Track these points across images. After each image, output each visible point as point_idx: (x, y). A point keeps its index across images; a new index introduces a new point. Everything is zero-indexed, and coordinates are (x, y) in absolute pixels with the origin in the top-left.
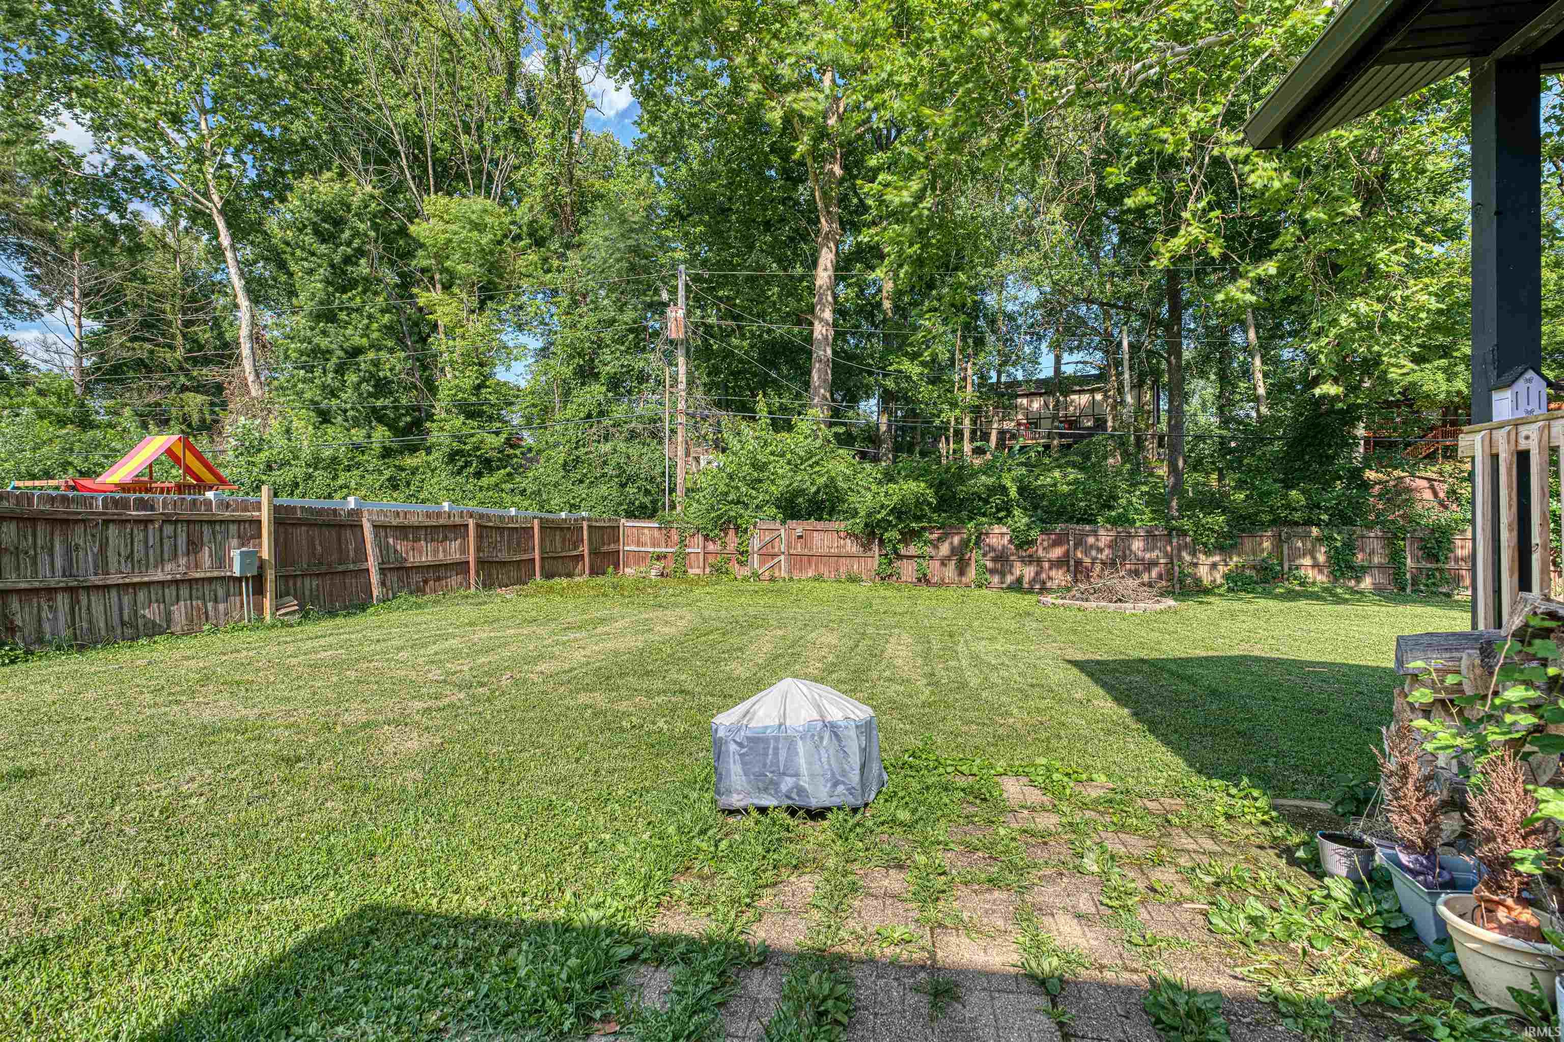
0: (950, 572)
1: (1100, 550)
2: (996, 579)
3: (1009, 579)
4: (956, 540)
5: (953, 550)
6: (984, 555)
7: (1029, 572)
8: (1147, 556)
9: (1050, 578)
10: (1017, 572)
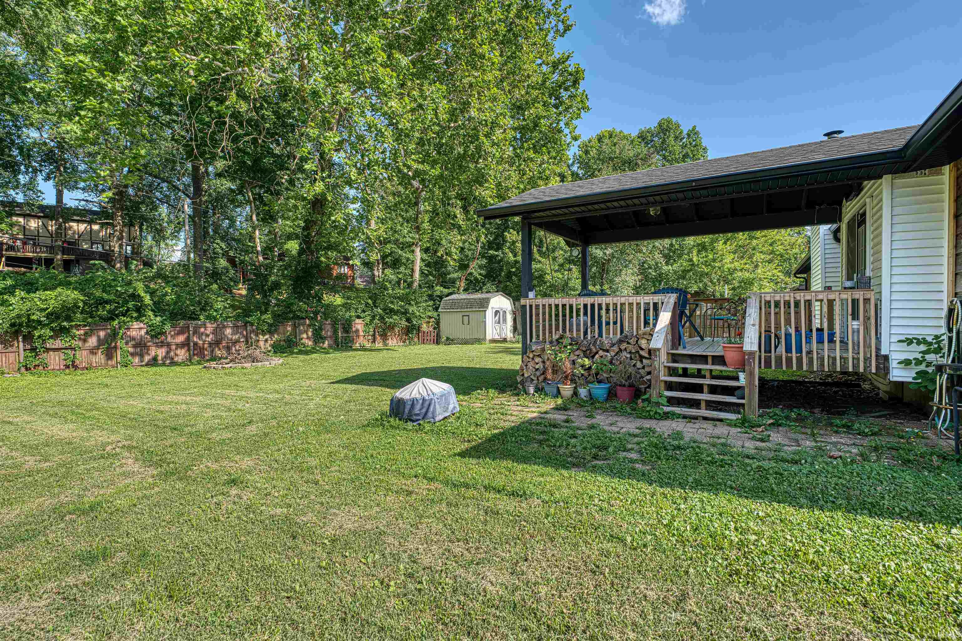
0: (100, 357)
1: (207, 336)
2: (137, 360)
3: (147, 358)
4: (102, 334)
5: (101, 342)
6: (127, 343)
7: (161, 352)
8: (234, 338)
9: (176, 355)
10: (153, 353)
